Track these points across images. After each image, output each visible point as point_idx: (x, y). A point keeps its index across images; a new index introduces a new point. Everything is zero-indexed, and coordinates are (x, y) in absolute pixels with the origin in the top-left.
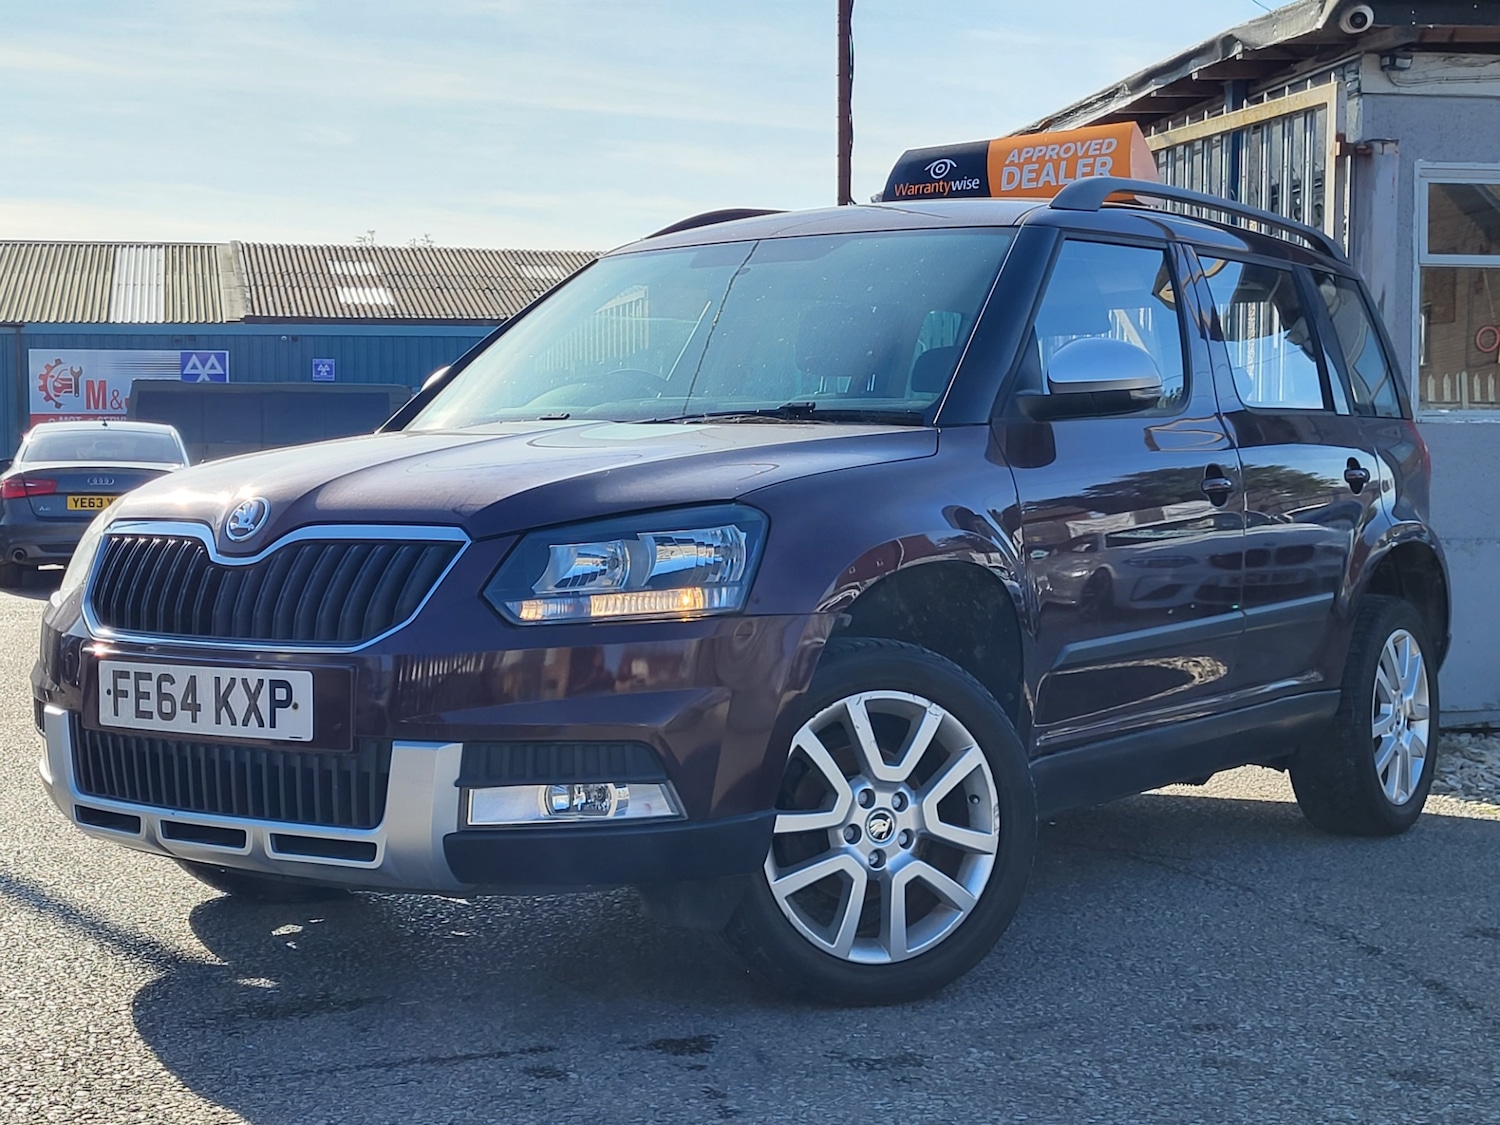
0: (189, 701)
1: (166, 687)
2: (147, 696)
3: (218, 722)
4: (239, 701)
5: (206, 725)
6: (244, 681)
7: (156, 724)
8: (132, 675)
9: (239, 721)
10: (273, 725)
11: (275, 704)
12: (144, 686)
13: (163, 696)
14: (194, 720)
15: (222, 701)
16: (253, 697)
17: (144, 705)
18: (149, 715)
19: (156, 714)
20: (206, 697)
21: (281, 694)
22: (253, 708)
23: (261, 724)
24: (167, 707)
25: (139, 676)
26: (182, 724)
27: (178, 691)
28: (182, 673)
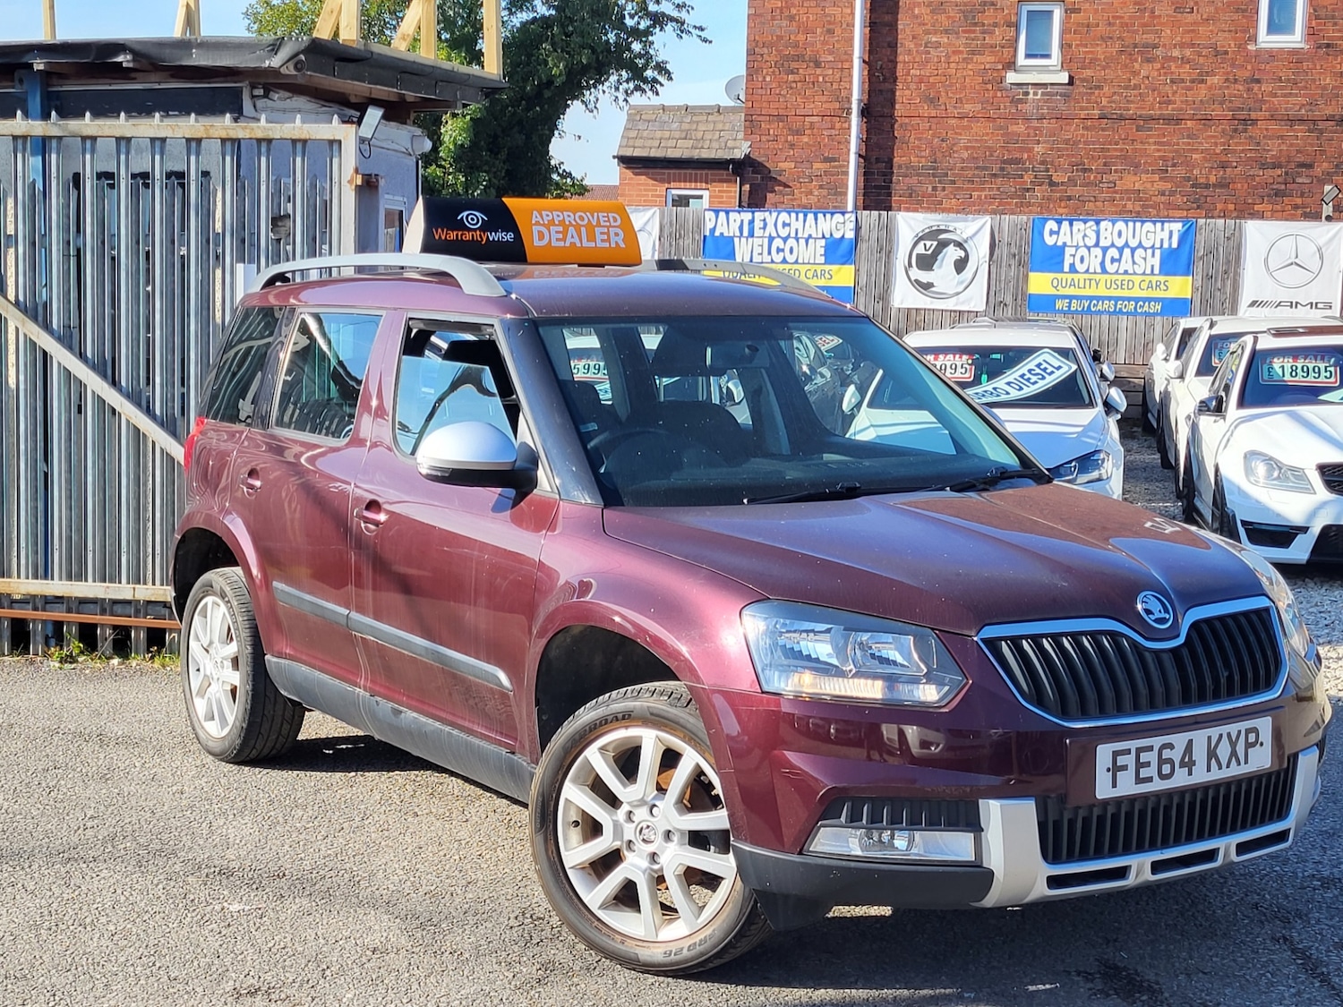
0: (1187, 760)
1: (1166, 754)
2: (1148, 764)
3: (1209, 770)
4: (1224, 751)
5: (1201, 776)
6: (1229, 735)
7: (1158, 785)
8: (1133, 752)
9: (1224, 766)
10: (1246, 762)
11: (1249, 745)
12: (1144, 757)
13: (1161, 762)
14: (1190, 773)
15: (1212, 754)
16: (1233, 744)
17: (1144, 773)
18: (1150, 779)
19: (1156, 778)
20: (1200, 754)
21: (1252, 738)
22: (1234, 753)
23: (1239, 764)
24: (1166, 769)
25: (1139, 751)
26: (1181, 779)
27: (1176, 755)
28: (1180, 740)
